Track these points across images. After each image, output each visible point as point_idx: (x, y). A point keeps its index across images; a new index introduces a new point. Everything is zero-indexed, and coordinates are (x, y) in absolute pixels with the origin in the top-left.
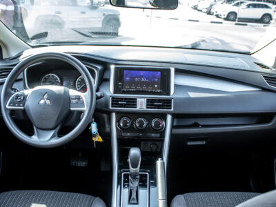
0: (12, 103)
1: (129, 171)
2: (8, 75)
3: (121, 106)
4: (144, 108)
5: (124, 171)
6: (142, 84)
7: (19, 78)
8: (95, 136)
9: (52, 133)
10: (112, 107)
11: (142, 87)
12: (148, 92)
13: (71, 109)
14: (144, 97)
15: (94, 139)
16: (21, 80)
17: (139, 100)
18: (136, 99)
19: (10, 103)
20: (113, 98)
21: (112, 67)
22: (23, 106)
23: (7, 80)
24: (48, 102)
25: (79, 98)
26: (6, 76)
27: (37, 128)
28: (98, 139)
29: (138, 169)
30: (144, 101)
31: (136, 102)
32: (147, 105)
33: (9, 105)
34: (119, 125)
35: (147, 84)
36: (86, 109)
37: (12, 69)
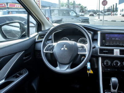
0: (47, 50)
1: (110, 91)
2: (44, 37)
3: (105, 53)
4: (118, 54)
5: (106, 91)
6: (116, 41)
7: (49, 38)
8: (89, 70)
9: (67, 66)
10: (100, 54)
11: (116, 43)
12: (120, 46)
13: (78, 53)
14: (118, 49)
15: (88, 72)
16: (51, 39)
17: (115, 50)
18: (113, 50)
19: (46, 49)
20: (100, 49)
21: (99, 33)
22: (52, 51)
23: (44, 39)
24: (66, 49)
25: (83, 47)
26: (43, 38)
27: (59, 63)
28: (91, 72)
29: (116, 90)
30: (118, 50)
31: (113, 51)
32: (120, 53)
33: (45, 51)
34: (104, 64)
35: (119, 41)
36: (87, 53)
37: (45, 34)
